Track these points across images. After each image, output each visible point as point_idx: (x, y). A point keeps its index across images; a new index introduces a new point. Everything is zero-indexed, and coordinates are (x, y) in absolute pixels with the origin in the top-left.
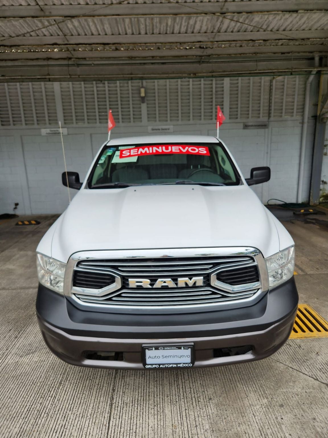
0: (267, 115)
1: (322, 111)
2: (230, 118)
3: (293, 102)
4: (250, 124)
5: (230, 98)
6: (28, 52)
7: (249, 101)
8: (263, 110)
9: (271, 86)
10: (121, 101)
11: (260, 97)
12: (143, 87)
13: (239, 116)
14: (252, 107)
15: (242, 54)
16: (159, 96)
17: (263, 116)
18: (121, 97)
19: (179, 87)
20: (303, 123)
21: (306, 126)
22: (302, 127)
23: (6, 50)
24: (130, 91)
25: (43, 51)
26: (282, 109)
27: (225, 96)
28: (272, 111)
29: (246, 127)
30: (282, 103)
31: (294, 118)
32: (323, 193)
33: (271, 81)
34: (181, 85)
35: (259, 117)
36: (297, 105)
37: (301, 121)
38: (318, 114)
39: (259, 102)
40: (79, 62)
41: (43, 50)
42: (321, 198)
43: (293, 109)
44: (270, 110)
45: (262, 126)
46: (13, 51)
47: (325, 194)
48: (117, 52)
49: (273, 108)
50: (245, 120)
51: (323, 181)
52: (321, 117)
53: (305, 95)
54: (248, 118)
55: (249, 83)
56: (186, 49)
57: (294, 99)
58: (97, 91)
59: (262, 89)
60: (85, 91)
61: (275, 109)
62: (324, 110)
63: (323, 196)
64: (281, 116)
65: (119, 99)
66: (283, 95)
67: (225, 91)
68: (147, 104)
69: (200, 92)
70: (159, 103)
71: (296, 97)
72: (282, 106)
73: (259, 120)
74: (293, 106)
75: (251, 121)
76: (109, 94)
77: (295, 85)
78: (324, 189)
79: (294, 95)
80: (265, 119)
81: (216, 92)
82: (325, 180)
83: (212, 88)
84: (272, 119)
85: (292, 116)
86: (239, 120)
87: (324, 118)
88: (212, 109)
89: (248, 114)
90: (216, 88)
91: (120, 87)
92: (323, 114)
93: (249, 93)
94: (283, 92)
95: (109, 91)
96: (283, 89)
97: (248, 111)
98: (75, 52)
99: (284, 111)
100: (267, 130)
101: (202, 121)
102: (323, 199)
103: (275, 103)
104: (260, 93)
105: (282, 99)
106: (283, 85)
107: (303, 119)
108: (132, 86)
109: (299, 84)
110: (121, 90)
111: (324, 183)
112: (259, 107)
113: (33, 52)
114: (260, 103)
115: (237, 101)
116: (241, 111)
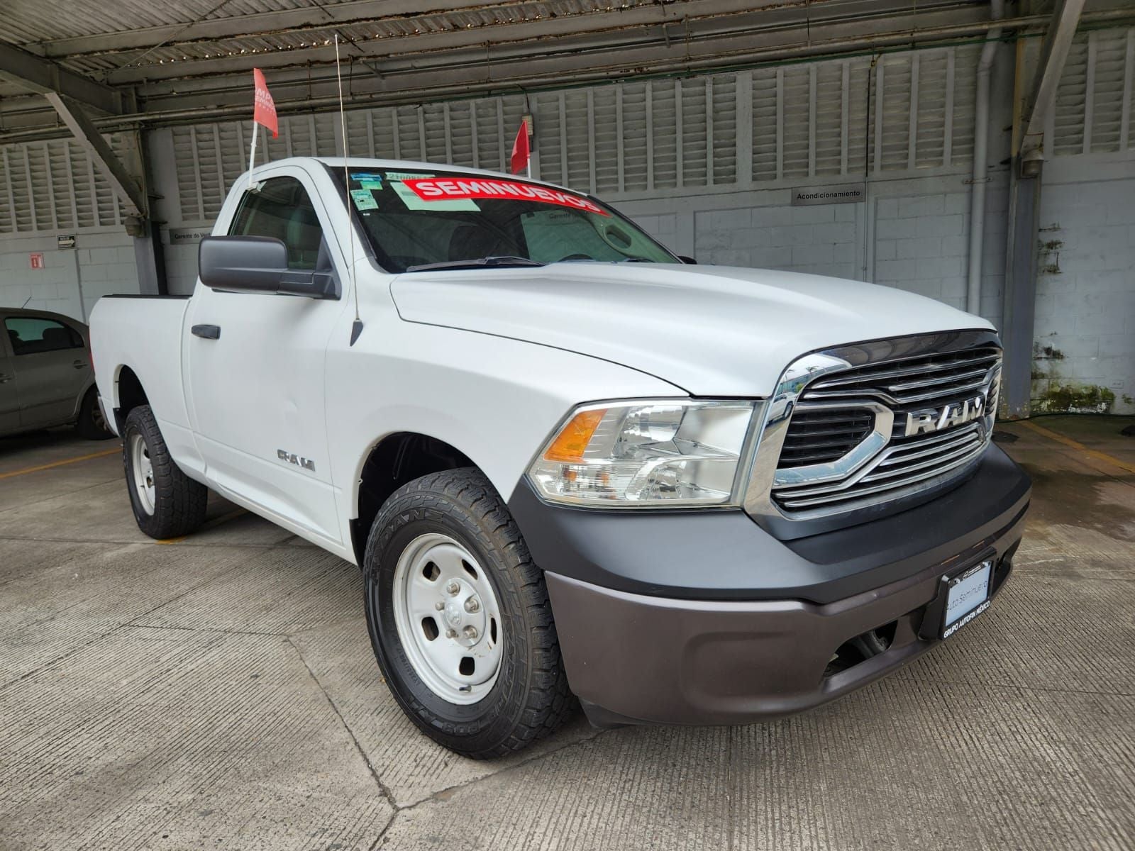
0: (863, 164)
1: (1024, 144)
2: (754, 179)
3: (942, 125)
4: (812, 191)
5: (754, 124)
6: (272, 51)
7: (807, 129)
8: (850, 151)
9: (870, 85)
10: (480, 149)
11: (839, 116)
12: (529, 113)
13: (780, 171)
14: (818, 145)
15: (770, 6)
16: (568, 133)
17: (849, 170)
18: (479, 141)
19: (619, 105)
20: (971, 182)
21: (980, 188)
22: (971, 192)
23: (229, 51)
24: (501, 126)
25: (301, 48)
26: (907, 148)
27: (739, 122)
28: (878, 154)
29: (799, 199)
30: (907, 129)
31: (947, 168)
32: (1053, 386)
33: (870, 73)
34: (624, 102)
35: (839, 172)
36: (954, 133)
37: (967, 177)
38: (1014, 154)
39: (837, 130)
40: (380, 66)
41: (302, 45)
42: (1043, 399)
43: (941, 144)
44: (868, 150)
45: (847, 194)
46: (243, 51)
47: (1057, 389)
48: (458, 32)
49: (878, 145)
50: (795, 182)
51: (1048, 351)
52: (1023, 161)
53: (974, 102)
54: (807, 174)
55: (808, 83)
56: (622, 9)
57: (943, 115)
58: (427, 129)
59: (845, 96)
60: (401, 131)
61: (884, 149)
62: (1028, 141)
63: (1054, 395)
64: (905, 166)
65: (475, 145)
66: (908, 109)
67: (739, 107)
68: (541, 153)
69: (674, 115)
70: (569, 150)
71: (949, 108)
72: (907, 138)
73: (840, 179)
74: (942, 134)
75: (814, 183)
76: (453, 135)
77: (944, 77)
78: (1053, 375)
79: (943, 106)
80: (858, 176)
81: (716, 111)
82: (1054, 348)
83: (705, 103)
84: (876, 173)
85: (941, 163)
86: (779, 182)
87: (1030, 162)
88: (705, 156)
89: (807, 166)
90: (715, 102)
91: (479, 116)
92: (1027, 153)
93: (808, 110)
94: (909, 99)
95: (453, 127)
96: (909, 90)
97: (807, 156)
98: (367, 43)
99: (912, 150)
100: (861, 205)
101: (680, 190)
102: (1053, 405)
103: (884, 130)
104: (840, 106)
105: (908, 119)
106: (909, 81)
107: (972, 172)
108: (505, 113)
109: (957, 74)
110: (479, 124)
111: (1053, 355)
112: (839, 144)
113: (282, 50)
114: (839, 135)
115: (775, 132)
116: (785, 157)
